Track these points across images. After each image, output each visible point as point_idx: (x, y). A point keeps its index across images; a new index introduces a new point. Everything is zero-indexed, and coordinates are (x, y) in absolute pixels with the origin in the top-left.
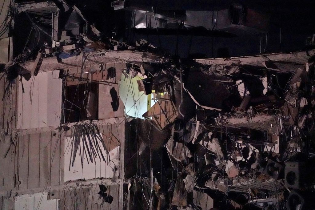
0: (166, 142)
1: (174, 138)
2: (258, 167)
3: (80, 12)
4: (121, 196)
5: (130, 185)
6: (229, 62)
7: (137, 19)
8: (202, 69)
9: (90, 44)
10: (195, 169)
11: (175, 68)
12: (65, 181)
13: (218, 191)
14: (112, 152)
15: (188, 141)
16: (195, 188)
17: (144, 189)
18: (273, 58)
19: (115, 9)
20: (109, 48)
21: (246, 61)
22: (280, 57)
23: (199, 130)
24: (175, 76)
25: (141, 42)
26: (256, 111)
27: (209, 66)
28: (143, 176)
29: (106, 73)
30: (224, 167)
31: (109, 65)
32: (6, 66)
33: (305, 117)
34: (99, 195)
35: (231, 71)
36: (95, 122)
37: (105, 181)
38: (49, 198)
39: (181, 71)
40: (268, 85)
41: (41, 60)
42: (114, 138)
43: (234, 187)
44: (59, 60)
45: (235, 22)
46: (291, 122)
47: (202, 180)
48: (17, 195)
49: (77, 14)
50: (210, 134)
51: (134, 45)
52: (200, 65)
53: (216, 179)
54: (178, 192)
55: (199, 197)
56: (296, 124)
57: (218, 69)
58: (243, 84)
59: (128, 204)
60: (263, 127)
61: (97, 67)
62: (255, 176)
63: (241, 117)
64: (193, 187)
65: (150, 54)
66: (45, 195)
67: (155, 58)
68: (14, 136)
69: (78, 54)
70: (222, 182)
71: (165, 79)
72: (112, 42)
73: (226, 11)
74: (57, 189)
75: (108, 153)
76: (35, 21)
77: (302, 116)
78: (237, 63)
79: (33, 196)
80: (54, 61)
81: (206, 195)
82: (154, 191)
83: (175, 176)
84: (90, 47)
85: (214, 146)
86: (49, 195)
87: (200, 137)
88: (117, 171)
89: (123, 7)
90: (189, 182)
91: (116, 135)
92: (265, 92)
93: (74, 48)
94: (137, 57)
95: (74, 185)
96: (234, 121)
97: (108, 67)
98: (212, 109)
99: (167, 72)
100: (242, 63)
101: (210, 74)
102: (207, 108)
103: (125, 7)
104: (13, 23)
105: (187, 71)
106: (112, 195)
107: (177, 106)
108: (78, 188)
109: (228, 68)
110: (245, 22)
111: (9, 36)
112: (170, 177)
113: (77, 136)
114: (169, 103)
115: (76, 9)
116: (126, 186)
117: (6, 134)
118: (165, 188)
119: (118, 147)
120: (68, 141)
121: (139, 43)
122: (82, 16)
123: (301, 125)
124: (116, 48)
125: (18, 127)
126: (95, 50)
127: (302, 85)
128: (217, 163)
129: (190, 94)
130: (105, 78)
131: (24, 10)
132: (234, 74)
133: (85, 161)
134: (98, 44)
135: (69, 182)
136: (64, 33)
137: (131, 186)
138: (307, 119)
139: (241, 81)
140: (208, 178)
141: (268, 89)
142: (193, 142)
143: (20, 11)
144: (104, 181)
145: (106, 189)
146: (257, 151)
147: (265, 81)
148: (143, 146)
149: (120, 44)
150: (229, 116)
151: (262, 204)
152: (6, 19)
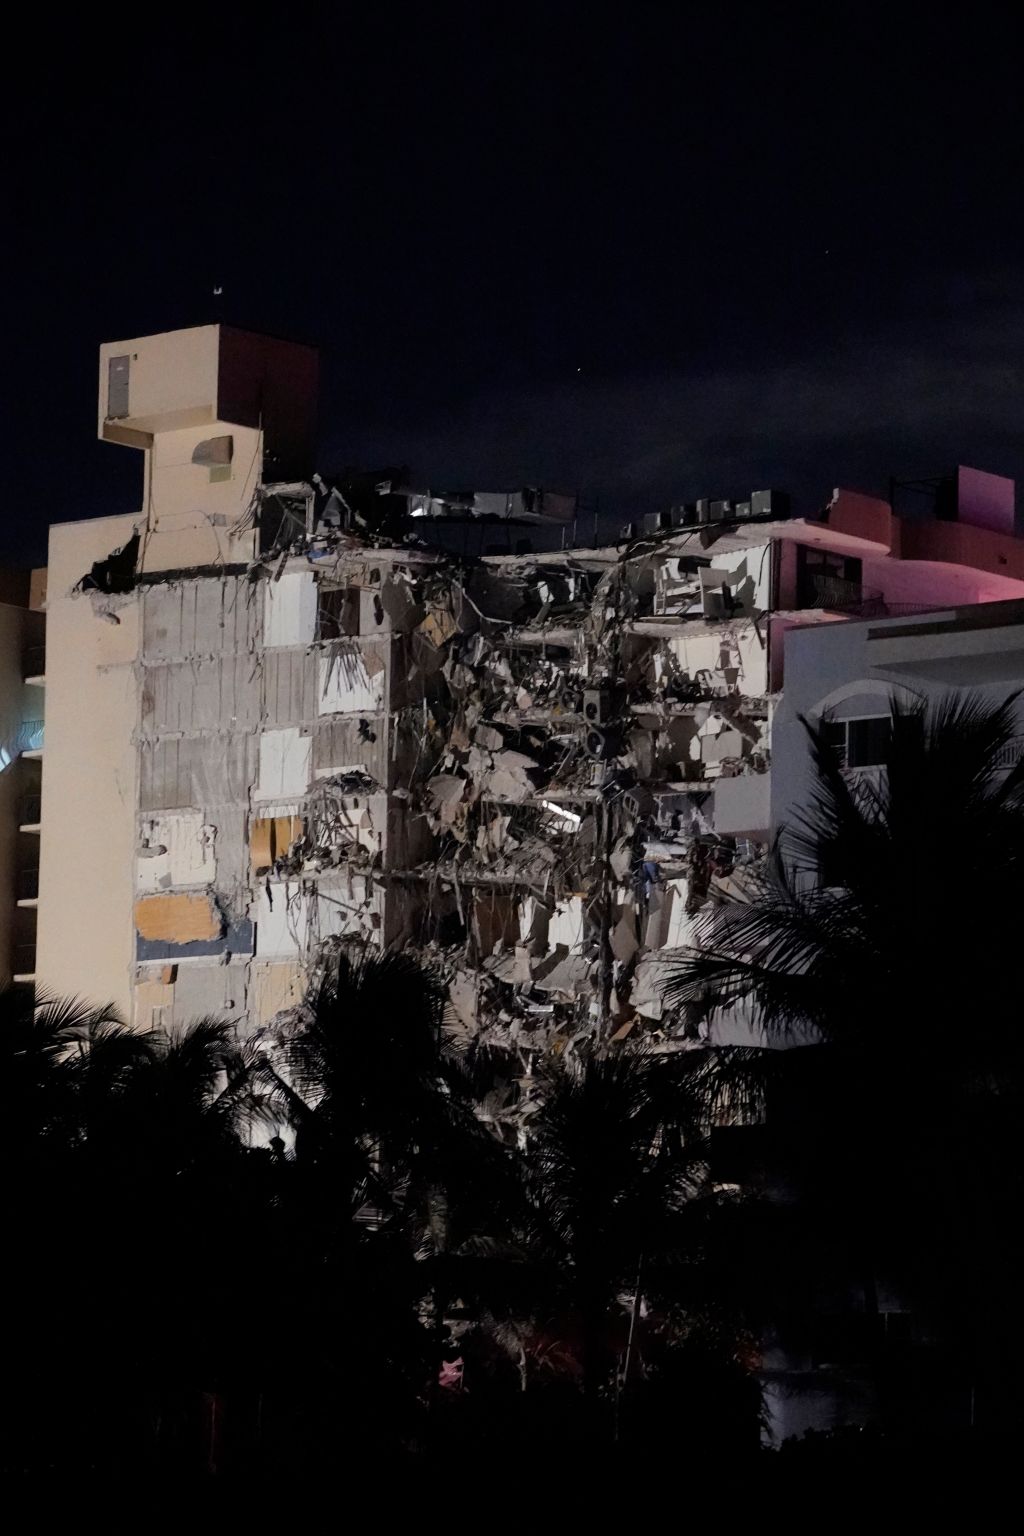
0: (443, 663)
1: (453, 659)
2: (556, 696)
3: (340, 496)
4: (386, 734)
5: (397, 720)
6: (523, 560)
7: (414, 504)
8: (489, 569)
9: (344, 542)
10: (481, 697)
11: (454, 570)
12: (320, 713)
13: (509, 727)
14: (374, 678)
15: (471, 663)
16: (480, 722)
17: (415, 724)
18: (577, 554)
19: (382, 494)
20: (368, 545)
21: (545, 558)
22: (585, 554)
23: (483, 649)
24: (454, 581)
25: (410, 537)
26: (556, 624)
27: (499, 566)
28: (414, 707)
29: (368, 576)
30: (515, 695)
31: (373, 565)
32: (249, 567)
33: (611, 633)
34: (358, 733)
35: (526, 572)
36: (355, 638)
37: (368, 714)
38: (301, 736)
39: (461, 574)
40: (575, 589)
41: (284, 561)
42: (377, 661)
43: (527, 721)
44: (310, 560)
45: (530, 510)
46: (595, 640)
47: (489, 712)
48: (263, 730)
49: (337, 499)
50: (497, 653)
51: (402, 541)
52: (487, 565)
53: (506, 710)
54: (458, 729)
55: (485, 735)
56: (600, 641)
57: (509, 570)
58: (546, 587)
59: (395, 743)
60: (565, 643)
61: (358, 569)
62: (552, 707)
63: (535, 632)
64: (476, 721)
65: (419, 553)
66: (297, 731)
67: (428, 558)
68: (260, 656)
69: (331, 553)
70: (514, 715)
71: (440, 585)
72: (373, 537)
73: (518, 496)
74: (311, 723)
75: (370, 678)
76: (288, 506)
77: (607, 630)
78: (533, 561)
79: (282, 732)
80: (303, 561)
81: (494, 731)
82: (428, 727)
83: (456, 707)
84: (344, 545)
85: (502, 669)
86: (301, 730)
87: (485, 657)
88: (382, 702)
89: (388, 491)
90: (472, 715)
91: (380, 655)
92: (571, 597)
93: (326, 545)
94: (403, 556)
95: (330, 718)
96: (527, 637)
97: (371, 569)
98: (499, 621)
99: (444, 575)
100: (540, 562)
101: (499, 575)
102: (493, 620)
103: (391, 491)
104: (259, 510)
105: (469, 573)
106: (375, 732)
107: (455, 619)
108: (334, 722)
109: (522, 568)
110: (541, 509)
111: (254, 527)
112: (448, 708)
113: (333, 656)
114: (445, 614)
115: (336, 492)
116: (392, 721)
117: (252, 653)
118: (442, 722)
119: (383, 671)
120: (324, 663)
121: (408, 537)
122: (343, 501)
123: (606, 642)
124: (376, 545)
125: (265, 645)
126: (350, 549)
127: (611, 590)
128: (507, 690)
129: (472, 603)
130: (367, 582)
131: (274, 493)
132: (529, 576)
133: (343, 688)
134: (354, 541)
135: (324, 715)
136: (321, 523)
137: (399, 721)
138: (614, 635)
139: (543, 583)
140: (497, 709)
141: (575, 594)
142: (475, 665)
143: (269, 494)
144: (366, 716)
145: (367, 725)
146: (562, 673)
147: (571, 583)
148: (414, 670)
149: (384, 541)
150: (521, 631)
151: (566, 742)
152: (252, 503)
